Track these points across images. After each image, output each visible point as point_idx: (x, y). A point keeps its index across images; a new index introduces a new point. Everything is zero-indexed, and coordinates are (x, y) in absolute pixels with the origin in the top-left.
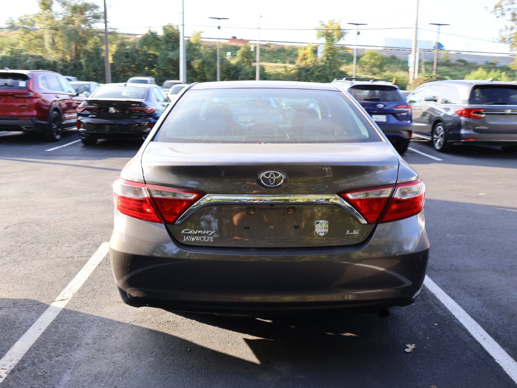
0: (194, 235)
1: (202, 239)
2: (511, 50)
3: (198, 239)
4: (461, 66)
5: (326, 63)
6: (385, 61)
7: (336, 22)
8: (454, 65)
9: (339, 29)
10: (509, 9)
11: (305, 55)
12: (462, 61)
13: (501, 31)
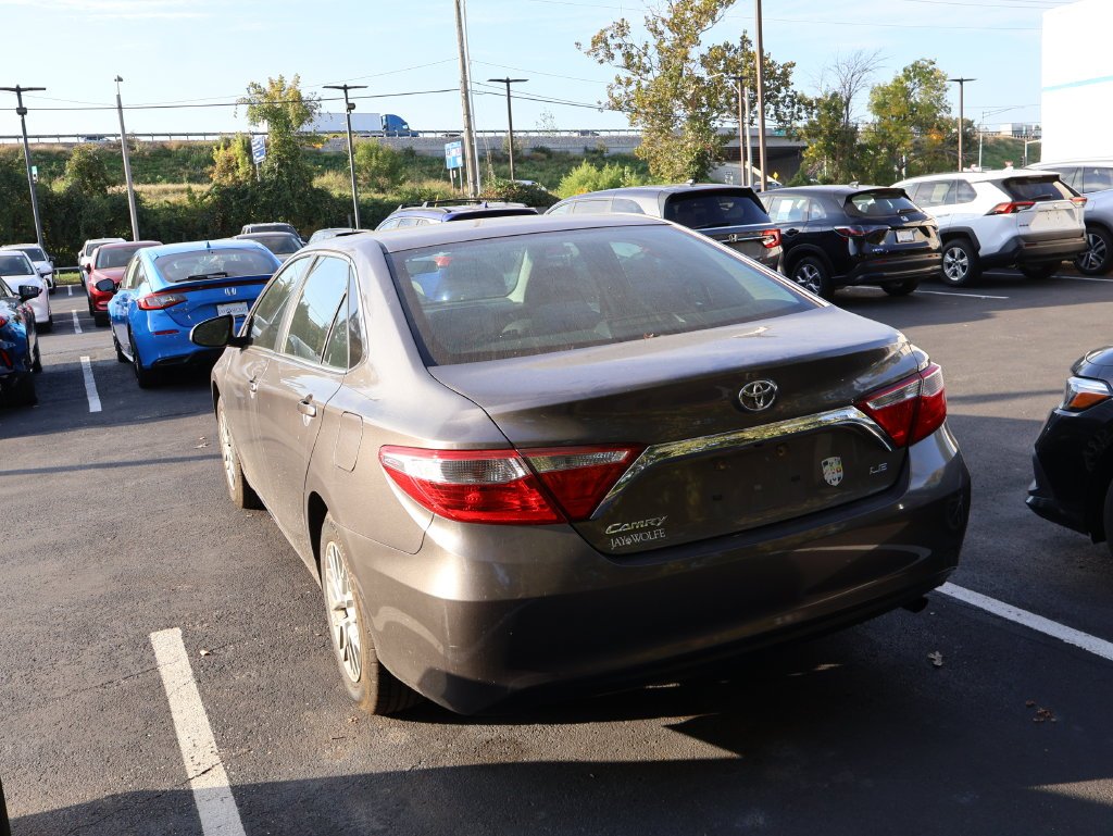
0: (627, 534)
1: (645, 536)
2: (632, 124)
3: (637, 538)
4: (542, 160)
5: (280, 173)
6: (400, 160)
7: (289, 83)
8: (529, 158)
9: (299, 99)
10: (620, 46)
11: (229, 161)
12: (543, 150)
13: (610, 87)
